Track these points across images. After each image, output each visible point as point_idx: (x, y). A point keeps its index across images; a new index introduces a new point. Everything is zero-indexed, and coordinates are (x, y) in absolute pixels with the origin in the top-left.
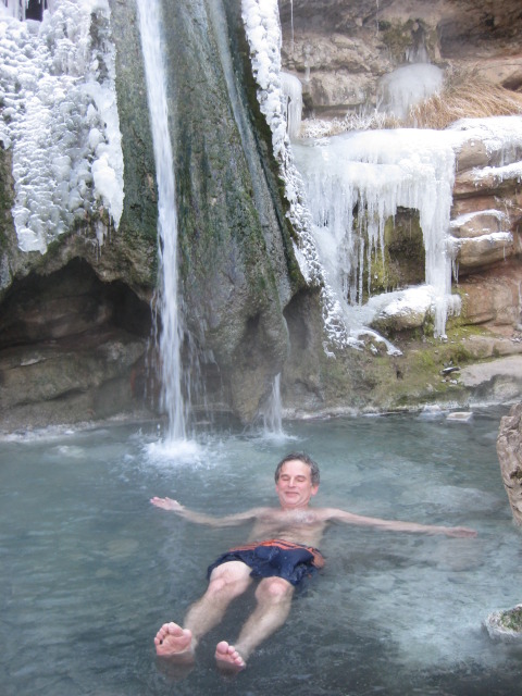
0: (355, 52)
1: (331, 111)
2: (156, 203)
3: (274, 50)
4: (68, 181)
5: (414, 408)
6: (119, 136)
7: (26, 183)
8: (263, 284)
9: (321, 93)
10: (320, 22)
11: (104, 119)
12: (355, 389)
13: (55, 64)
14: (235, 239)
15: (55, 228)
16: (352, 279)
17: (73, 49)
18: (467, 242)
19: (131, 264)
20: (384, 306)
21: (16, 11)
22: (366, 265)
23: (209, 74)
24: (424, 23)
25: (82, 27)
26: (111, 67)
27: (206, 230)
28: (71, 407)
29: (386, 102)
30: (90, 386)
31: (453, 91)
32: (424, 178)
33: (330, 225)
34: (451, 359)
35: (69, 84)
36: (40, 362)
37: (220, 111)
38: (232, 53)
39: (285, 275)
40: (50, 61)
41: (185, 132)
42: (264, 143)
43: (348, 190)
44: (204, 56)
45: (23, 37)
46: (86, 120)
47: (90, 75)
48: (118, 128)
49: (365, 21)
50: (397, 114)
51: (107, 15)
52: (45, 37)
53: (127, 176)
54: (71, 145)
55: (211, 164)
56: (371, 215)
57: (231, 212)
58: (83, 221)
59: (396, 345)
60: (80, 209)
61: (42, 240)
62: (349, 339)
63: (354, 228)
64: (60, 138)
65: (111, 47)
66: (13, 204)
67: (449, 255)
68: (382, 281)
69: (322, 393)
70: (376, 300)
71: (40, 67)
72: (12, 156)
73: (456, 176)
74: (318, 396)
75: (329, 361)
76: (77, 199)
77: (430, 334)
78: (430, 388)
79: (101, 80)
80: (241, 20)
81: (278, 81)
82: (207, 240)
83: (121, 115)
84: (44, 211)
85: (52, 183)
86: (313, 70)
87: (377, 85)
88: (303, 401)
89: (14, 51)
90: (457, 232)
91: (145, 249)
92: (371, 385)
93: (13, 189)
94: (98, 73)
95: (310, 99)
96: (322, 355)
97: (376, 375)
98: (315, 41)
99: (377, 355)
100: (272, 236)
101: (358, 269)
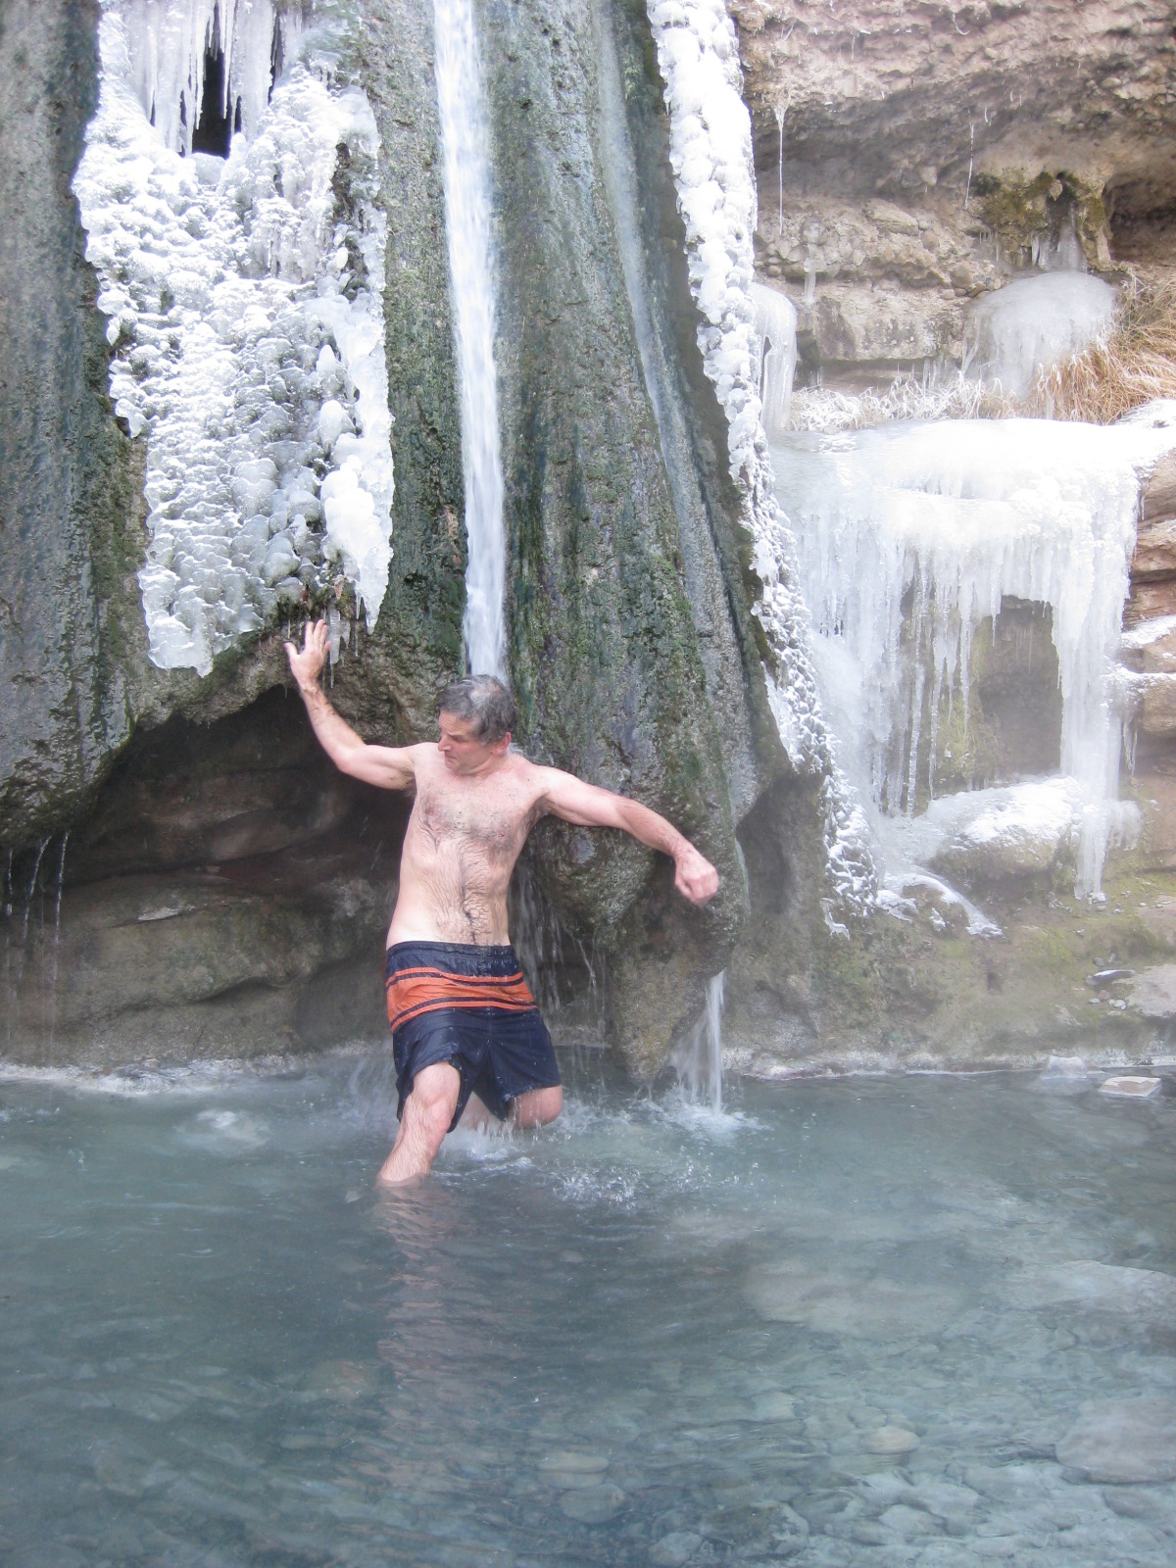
0: (918, 242)
1: (860, 373)
2: (462, 572)
3: (738, 237)
4: (268, 514)
5: (1026, 1061)
6: (386, 419)
7: (173, 515)
8: (695, 766)
9: (837, 331)
10: (843, 174)
11: (355, 381)
12: (889, 1011)
13: (251, 253)
14: (637, 663)
15: (233, 620)
16: (893, 756)
17: (294, 220)
18: (1160, 684)
19: (400, 708)
20: (965, 819)
21: (174, 133)
22: (926, 725)
23: (593, 287)
24: (1075, 182)
25: (316, 173)
26: (374, 263)
27: (573, 640)
28: (244, 1021)
29: (983, 356)
30: (291, 975)
31: (1136, 335)
32: (1066, 535)
33: (849, 632)
34: (1114, 950)
35: (281, 297)
36: (181, 915)
37: (613, 371)
38: (645, 239)
39: (744, 746)
40: (241, 246)
41: (533, 416)
42: (709, 444)
43: (892, 556)
44: (582, 246)
45: (186, 192)
46: (313, 381)
47: (329, 280)
48: (385, 402)
49: (943, 173)
50: (1008, 383)
51: (373, 148)
52: (232, 192)
53: (399, 509)
54: (278, 435)
55: (590, 490)
56: (943, 612)
57: (631, 601)
58: (296, 607)
59: (989, 912)
60: (293, 580)
61: (203, 643)
62: (881, 893)
63: (903, 640)
64: (254, 419)
65: (377, 219)
66: (143, 560)
67: (1116, 710)
68: (962, 762)
69: (815, 1016)
70: (945, 807)
71: (219, 258)
72: (145, 453)
73: (1140, 531)
74: (806, 1022)
75: (833, 945)
76: (286, 557)
77: (1066, 889)
78: (1064, 1016)
79: (351, 292)
80: (668, 166)
81: (747, 306)
82: (573, 663)
83: (392, 372)
84: (210, 578)
85: (233, 517)
86: (822, 278)
87: (965, 318)
88: (771, 1033)
89: (164, 220)
90: (1137, 658)
91: (431, 677)
92: (925, 1003)
93: (143, 526)
94: (346, 277)
95: (814, 344)
96: (819, 931)
97: (941, 980)
98: (830, 214)
99: (946, 934)
100: (718, 657)
101: (908, 734)
